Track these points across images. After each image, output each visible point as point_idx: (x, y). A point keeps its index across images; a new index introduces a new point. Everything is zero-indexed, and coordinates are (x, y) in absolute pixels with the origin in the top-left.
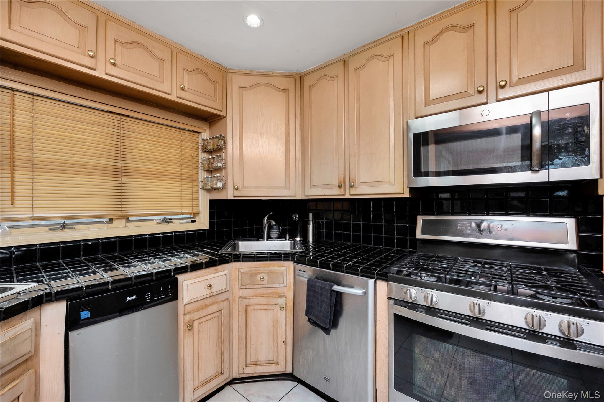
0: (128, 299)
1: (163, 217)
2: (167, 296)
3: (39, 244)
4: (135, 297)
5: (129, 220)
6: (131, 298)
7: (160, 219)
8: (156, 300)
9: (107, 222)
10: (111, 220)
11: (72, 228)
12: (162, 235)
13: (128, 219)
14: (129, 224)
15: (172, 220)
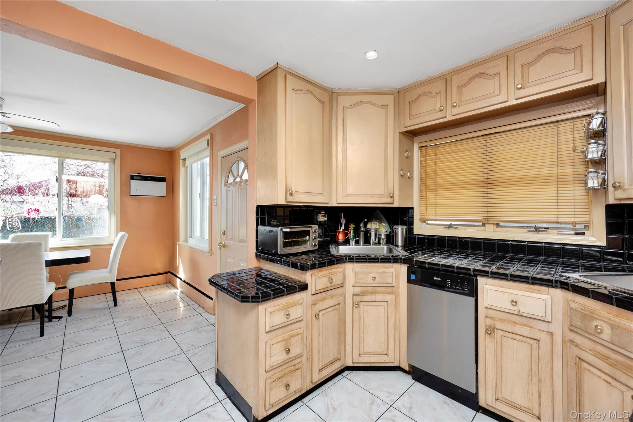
0: (435, 278)
1: (533, 225)
2: (463, 289)
3: (437, 236)
4: (439, 279)
5: (499, 225)
6: (437, 279)
7: (529, 227)
8: (454, 288)
9: (479, 226)
10: (483, 225)
11: (455, 228)
12: (527, 243)
13: (497, 225)
14: (499, 229)
15: (548, 229)
